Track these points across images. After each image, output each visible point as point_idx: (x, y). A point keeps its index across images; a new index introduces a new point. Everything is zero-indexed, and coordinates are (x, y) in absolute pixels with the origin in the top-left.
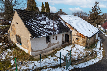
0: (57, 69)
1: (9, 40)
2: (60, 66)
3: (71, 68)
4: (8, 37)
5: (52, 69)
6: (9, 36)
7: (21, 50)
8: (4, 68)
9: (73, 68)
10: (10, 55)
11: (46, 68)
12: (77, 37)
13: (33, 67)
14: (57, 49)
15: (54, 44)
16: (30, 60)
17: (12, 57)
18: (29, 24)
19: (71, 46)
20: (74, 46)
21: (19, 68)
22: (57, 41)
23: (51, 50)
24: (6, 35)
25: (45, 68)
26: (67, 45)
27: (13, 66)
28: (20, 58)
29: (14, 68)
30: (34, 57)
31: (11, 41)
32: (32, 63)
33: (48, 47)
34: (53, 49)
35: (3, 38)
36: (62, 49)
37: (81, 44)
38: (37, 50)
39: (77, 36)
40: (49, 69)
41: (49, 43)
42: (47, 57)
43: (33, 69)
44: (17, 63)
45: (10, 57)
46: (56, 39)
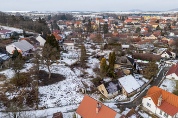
2: (115, 102)
15: (114, 94)
20: (123, 95)
22: (116, 93)
26: (120, 94)
30: (108, 98)
33: (112, 95)
34: (114, 96)
36: (117, 96)
37: (125, 95)
38: (109, 96)
39: (125, 91)
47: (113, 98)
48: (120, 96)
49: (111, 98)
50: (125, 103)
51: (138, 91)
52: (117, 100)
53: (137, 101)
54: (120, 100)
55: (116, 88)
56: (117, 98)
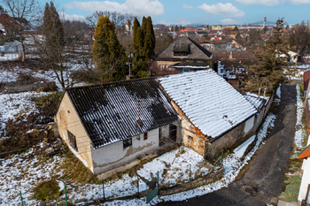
0: (130, 202)
1: (56, 135)
2: (138, 196)
3: (156, 200)
4: (54, 130)
5: (121, 201)
6: (57, 127)
7: (78, 160)
8: (49, 195)
9: (159, 201)
10: (58, 170)
11: (112, 200)
12: (191, 134)
13: (93, 196)
14: (146, 157)
15: (140, 149)
16: (89, 182)
17: (61, 173)
18: (90, 117)
19: (177, 152)
20: (183, 152)
21: (70, 197)
22: (148, 141)
23: (134, 160)
24: (50, 127)
25: (110, 199)
26: (169, 150)
27: (61, 194)
28: (74, 176)
29: (64, 196)
30: (99, 176)
31: (60, 137)
32: (93, 188)
33: (127, 155)
34: (139, 158)
35: (46, 132)
36: (155, 157)
37: (197, 149)
38: (103, 163)
39: (191, 132)
40: (117, 201)
41: (128, 148)
42: (120, 178)
43: (91, 199)
44: (69, 187)
45: (58, 173)
46: (145, 138)
47: (132, 172)
48: (168, 157)
49: (119, 176)
50: (199, 192)
51: (247, 130)
52: (152, 184)
53: (259, 175)
54: (171, 179)
55: (146, 117)
56: (153, 168)
